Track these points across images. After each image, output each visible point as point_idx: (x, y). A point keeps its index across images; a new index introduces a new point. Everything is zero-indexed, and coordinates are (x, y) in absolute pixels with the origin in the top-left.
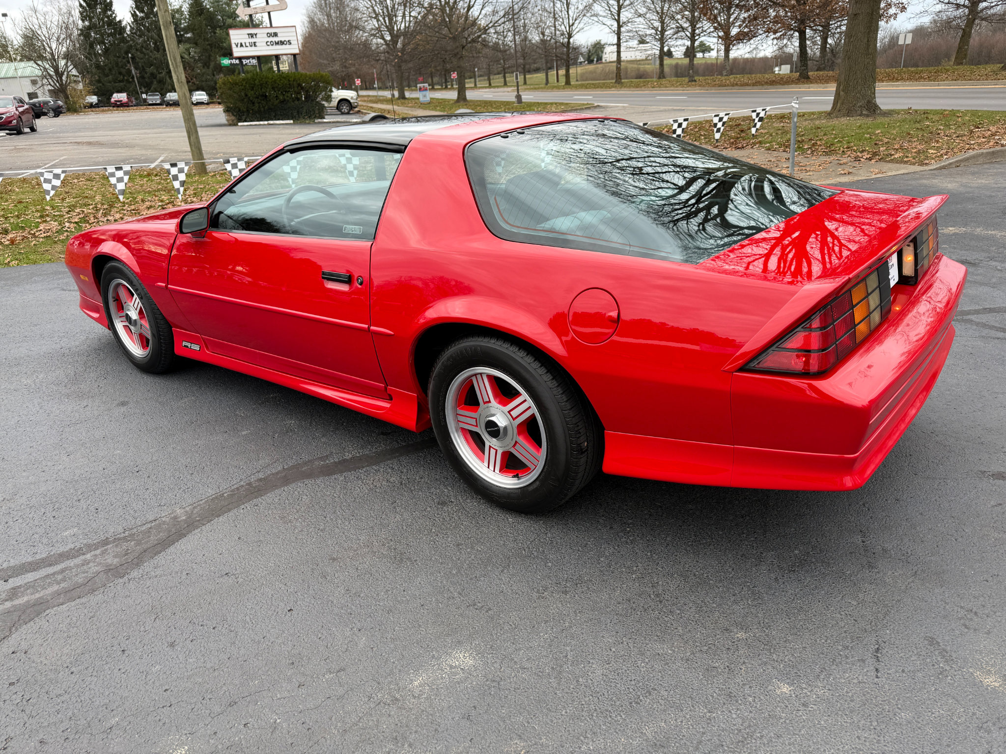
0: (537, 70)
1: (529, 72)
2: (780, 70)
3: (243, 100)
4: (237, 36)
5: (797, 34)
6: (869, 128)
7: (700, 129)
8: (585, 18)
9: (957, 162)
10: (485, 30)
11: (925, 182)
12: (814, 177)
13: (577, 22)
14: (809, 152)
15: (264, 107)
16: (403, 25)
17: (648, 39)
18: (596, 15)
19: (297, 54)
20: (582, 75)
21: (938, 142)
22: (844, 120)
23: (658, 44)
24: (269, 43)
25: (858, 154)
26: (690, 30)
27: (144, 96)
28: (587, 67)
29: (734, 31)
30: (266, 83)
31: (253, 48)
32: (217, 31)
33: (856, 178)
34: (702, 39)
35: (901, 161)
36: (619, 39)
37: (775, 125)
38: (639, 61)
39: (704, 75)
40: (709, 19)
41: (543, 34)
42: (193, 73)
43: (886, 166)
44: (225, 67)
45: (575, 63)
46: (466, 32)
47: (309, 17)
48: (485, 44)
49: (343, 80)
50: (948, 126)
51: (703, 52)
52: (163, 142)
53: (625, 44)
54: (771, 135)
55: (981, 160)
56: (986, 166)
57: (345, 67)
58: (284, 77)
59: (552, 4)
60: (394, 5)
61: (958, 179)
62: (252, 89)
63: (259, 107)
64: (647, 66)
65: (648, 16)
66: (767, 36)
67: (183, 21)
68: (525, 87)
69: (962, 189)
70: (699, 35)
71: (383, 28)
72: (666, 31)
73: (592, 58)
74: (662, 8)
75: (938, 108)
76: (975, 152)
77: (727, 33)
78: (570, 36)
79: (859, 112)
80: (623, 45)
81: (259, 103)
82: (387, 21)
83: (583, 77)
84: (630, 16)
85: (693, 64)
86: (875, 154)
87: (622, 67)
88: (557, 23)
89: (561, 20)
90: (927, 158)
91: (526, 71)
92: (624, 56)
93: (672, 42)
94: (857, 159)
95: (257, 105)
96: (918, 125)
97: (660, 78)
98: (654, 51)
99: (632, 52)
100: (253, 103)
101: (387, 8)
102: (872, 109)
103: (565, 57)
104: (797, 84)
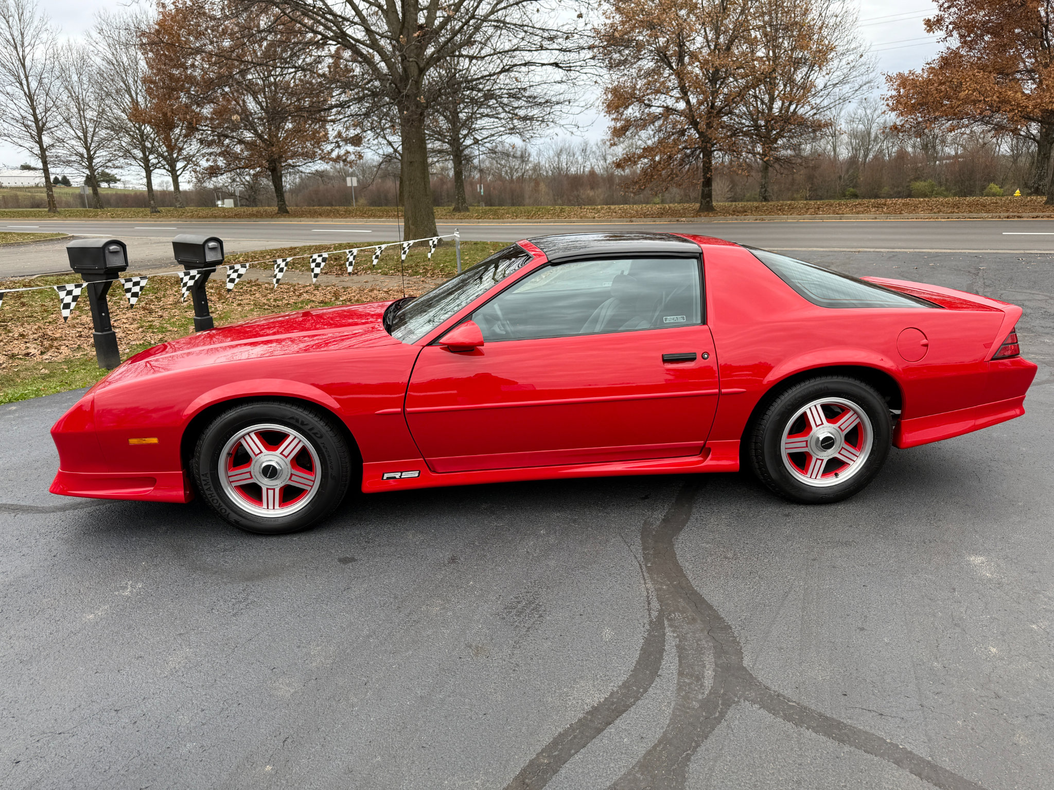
2: (223, 204)
38: (27, 188)
51: (108, 182)
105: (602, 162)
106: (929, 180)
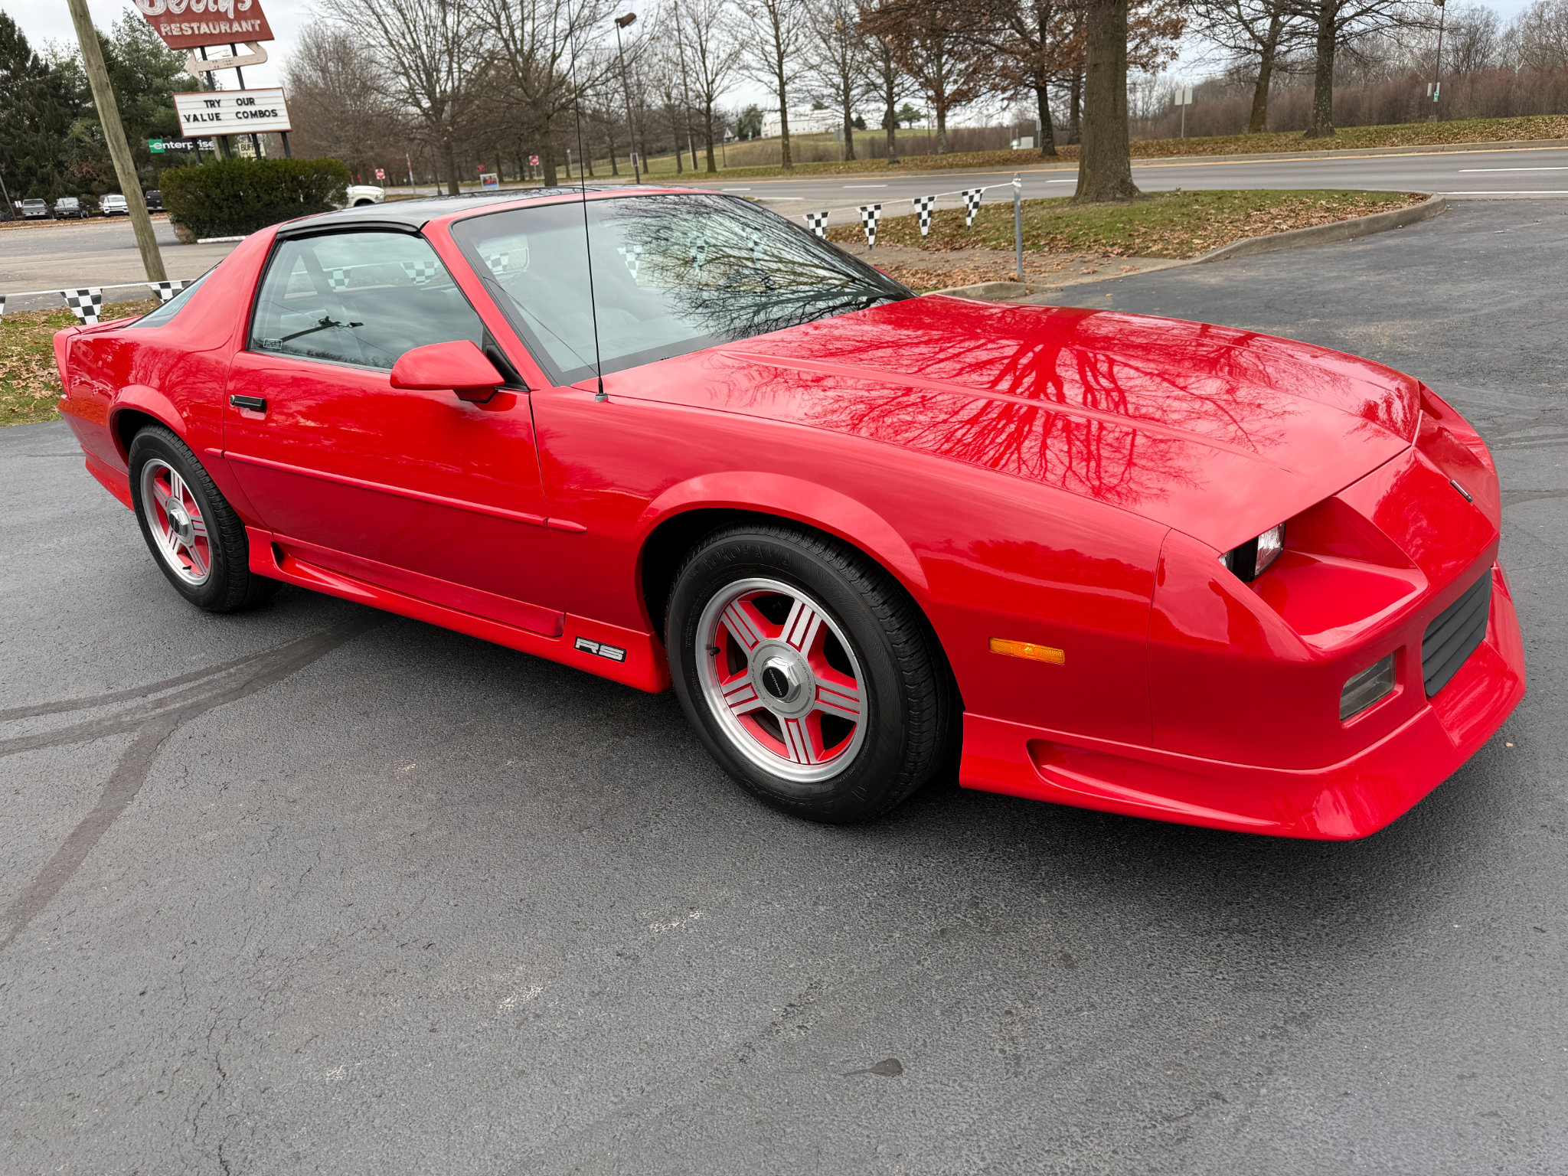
0: (662, 152)
1: (650, 154)
2: (1019, 145)
3: (203, 204)
4: (186, 105)
5: (1034, 93)
6: (1123, 215)
7: (904, 227)
8: (730, 72)
9: (1225, 252)
10: (580, 91)
11: (1184, 277)
12: (1050, 279)
13: (719, 77)
14: (1046, 249)
15: (238, 214)
16: (450, 84)
17: (826, 102)
18: (747, 67)
19: (288, 131)
20: (733, 158)
21: (1205, 229)
22: (1092, 207)
23: (841, 109)
24: (240, 115)
25: (1108, 248)
26: (885, 89)
27: (18, 204)
28: (738, 146)
29: (949, 89)
30: (240, 175)
31: (215, 123)
32: (139, 98)
33: (1101, 278)
34: (904, 101)
35: (1159, 255)
36: (783, 102)
37: (1003, 216)
38: (816, 135)
39: (913, 154)
40: (910, 71)
41: (669, 96)
42: (99, 165)
43: (1139, 262)
44: (155, 154)
45: (721, 140)
46: (552, 94)
47: (293, 74)
48: (579, 111)
49: (355, 171)
50: (1221, 210)
51: (910, 120)
52: (81, 271)
53: (793, 109)
54: (998, 230)
55: (1255, 250)
56: (1261, 257)
57: (357, 150)
58: (268, 167)
59: (678, 50)
60: (433, 58)
61: (1225, 273)
62: (218, 186)
63: (231, 214)
64: (828, 143)
65: (823, 67)
66: (993, 96)
67: (77, 83)
68: (647, 176)
69: (1226, 284)
70: (899, 95)
71: (418, 90)
72: (851, 90)
73: (745, 132)
74: (844, 56)
75: (1210, 189)
76: (1248, 239)
77: (940, 93)
78: (710, 99)
79: (1111, 195)
80: (790, 111)
81: (230, 207)
82: (424, 79)
83: (734, 160)
84: (797, 68)
85: (894, 138)
86: (1128, 247)
87: (791, 145)
88: (688, 80)
89: (694, 75)
90: (1191, 249)
91: (646, 153)
92: (794, 128)
93: (861, 106)
94: (1106, 255)
95: (226, 210)
96: (1184, 210)
97: (847, 159)
98: (837, 120)
99: (805, 122)
100: (220, 208)
101: (422, 57)
102: (1128, 190)
103: (705, 130)
104: (1038, 162)
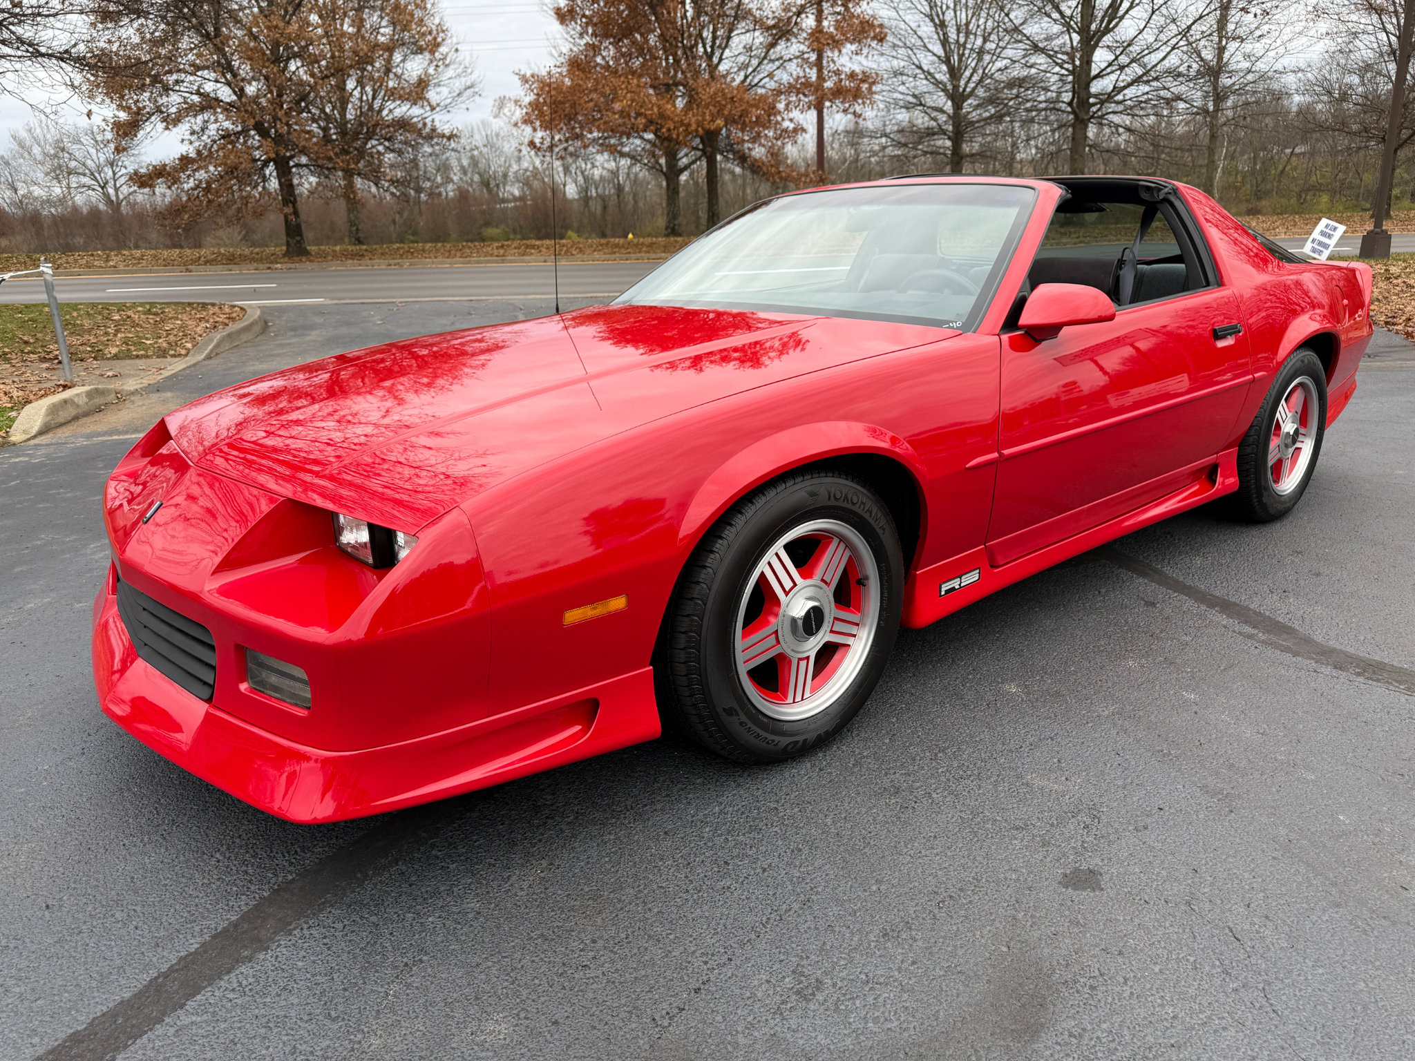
105: (8, 193)
106: (502, 226)
